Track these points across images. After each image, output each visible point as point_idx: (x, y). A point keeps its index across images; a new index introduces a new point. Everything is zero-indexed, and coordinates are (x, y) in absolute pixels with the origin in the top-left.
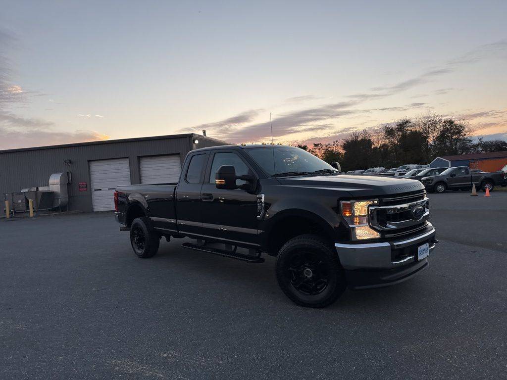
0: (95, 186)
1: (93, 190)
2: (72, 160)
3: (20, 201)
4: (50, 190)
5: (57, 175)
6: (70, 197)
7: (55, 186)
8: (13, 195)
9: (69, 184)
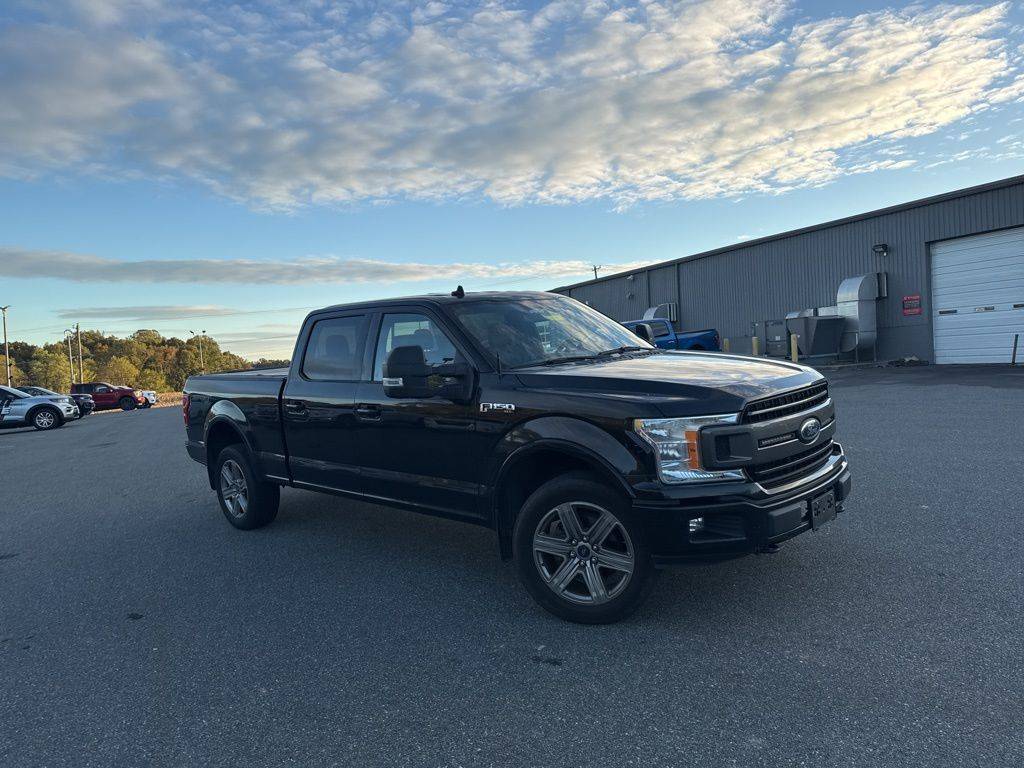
0: (941, 302)
1: (936, 313)
2: (890, 245)
3: (778, 338)
4: (839, 314)
5: (854, 280)
6: (881, 328)
7: (848, 304)
8: (766, 326)
9: (880, 299)
